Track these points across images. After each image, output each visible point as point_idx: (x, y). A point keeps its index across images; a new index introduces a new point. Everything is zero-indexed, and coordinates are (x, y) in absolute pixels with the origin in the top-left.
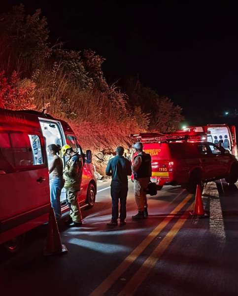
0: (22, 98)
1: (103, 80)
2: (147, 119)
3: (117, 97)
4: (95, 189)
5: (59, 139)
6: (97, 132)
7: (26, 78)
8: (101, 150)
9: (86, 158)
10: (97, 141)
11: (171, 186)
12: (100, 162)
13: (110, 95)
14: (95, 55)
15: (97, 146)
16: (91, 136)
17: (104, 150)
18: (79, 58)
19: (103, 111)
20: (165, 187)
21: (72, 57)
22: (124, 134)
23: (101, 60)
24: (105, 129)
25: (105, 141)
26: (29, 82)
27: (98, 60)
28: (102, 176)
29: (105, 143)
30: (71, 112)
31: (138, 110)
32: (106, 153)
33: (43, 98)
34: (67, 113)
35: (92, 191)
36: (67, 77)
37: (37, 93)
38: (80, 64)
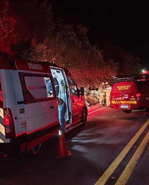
0: (38, 55)
1: (88, 43)
2: (117, 67)
3: (97, 53)
4: (86, 113)
5: (63, 80)
6: (85, 76)
7: (40, 43)
8: (88, 88)
9: (80, 92)
10: (85, 82)
11: (137, 110)
12: (88, 95)
13: (92, 52)
14: (82, 26)
15: (85, 85)
16: (81, 78)
17: (90, 87)
18: (73, 29)
19: (88, 62)
20: (133, 111)
21: (68, 29)
22: (102, 77)
23: (86, 30)
24: (90, 74)
25: (90, 81)
26: (42, 46)
27: (84, 30)
28: (89, 104)
29: (90, 83)
30: (68, 64)
31: (111, 61)
32: (91, 89)
33: (51, 55)
34: (66, 64)
35: (84, 114)
36: (65, 41)
37: (47, 52)
38: (73, 32)
